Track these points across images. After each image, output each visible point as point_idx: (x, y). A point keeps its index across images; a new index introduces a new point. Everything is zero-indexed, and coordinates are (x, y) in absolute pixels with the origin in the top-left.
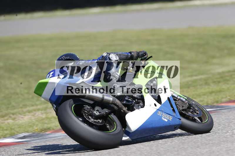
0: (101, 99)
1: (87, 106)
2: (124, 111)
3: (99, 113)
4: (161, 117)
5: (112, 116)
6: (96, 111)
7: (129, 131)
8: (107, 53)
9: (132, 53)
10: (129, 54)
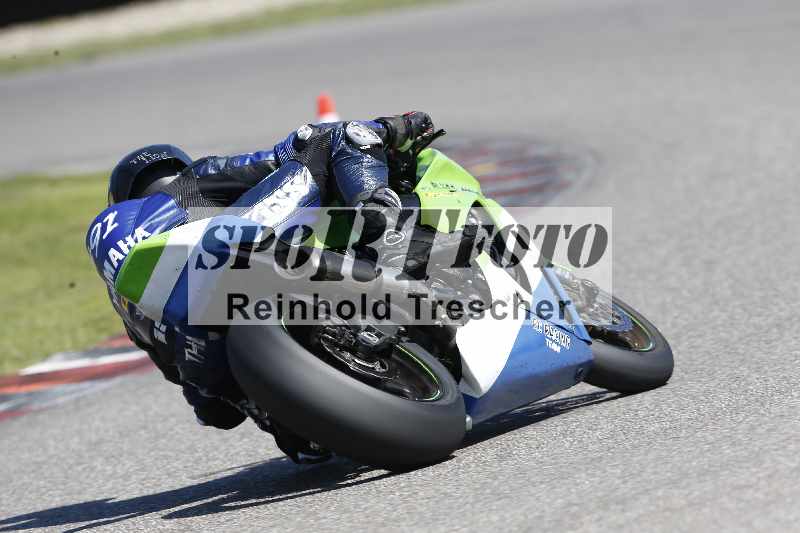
3: (377, 335)
5: (407, 345)
6: (366, 330)
7: (472, 393)
8: (311, 126)
9: (391, 123)
10: (381, 125)
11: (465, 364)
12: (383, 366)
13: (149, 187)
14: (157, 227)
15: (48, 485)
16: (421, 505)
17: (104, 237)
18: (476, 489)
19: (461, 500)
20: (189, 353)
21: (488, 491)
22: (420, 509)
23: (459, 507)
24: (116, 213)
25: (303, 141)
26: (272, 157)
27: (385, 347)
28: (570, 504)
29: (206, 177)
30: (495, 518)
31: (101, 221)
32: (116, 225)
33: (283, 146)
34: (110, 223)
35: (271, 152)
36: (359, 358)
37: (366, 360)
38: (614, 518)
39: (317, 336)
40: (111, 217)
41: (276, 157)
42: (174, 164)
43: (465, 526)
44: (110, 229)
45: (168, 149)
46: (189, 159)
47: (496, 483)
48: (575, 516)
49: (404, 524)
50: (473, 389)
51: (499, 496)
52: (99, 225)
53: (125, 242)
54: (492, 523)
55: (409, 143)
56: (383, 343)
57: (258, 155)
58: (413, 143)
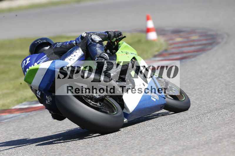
3: (99, 95)
4: (150, 97)
5: (108, 98)
7: (127, 112)
8: (86, 33)
9: (110, 33)
10: (107, 33)
11: (125, 104)
12: (100, 104)
13: (40, 50)
15: (66, 126)
16: (176, 135)
17: (26, 65)
18: (192, 131)
19: (187, 134)
20: (47, 102)
21: (195, 131)
22: (175, 136)
23: (187, 136)
24: (30, 58)
25: (83, 37)
26: (75, 42)
27: (101, 98)
28: (219, 136)
29: (56, 48)
30: (197, 139)
32: (29, 62)
33: (78, 39)
35: (74, 41)
36: (93, 101)
37: (95, 102)
38: (232, 140)
40: (28, 59)
41: (76, 42)
43: (188, 141)
44: (27, 62)
45: (46, 39)
46: (53, 42)
47: (198, 129)
48: (221, 139)
49: (170, 140)
50: (128, 111)
51: (199, 133)
52: (25, 61)
54: (196, 141)
55: (115, 39)
56: (100, 97)
57: (71, 41)
58: (116, 39)
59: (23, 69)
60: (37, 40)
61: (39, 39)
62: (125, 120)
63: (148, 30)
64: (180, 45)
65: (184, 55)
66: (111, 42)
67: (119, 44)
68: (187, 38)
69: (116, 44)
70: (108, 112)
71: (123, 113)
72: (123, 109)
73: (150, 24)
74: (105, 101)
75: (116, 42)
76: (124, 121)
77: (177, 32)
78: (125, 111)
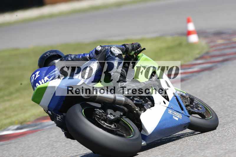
0: (113, 100)
1: (98, 110)
2: (137, 111)
3: (113, 116)
4: (172, 116)
5: (125, 119)
6: (110, 114)
7: (146, 134)
8: (101, 46)
9: (127, 46)
10: (124, 47)
11: (143, 125)
12: (115, 126)
14: (51, 77)
17: (35, 79)
20: (58, 118)
24: (39, 71)
25: (98, 51)
26: (88, 56)
27: (116, 120)
31: (35, 74)
32: (39, 75)
33: (92, 52)
34: (37, 75)
35: (88, 54)
36: (107, 123)
37: (109, 124)
39: (94, 116)
40: (38, 73)
41: (90, 55)
42: (58, 56)
44: (37, 77)
45: (56, 51)
46: (63, 55)
49: (212, 144)
52: (34, 75)
53: (41, 81)
55: (133, 52)
56: (115, 118)
57: (84, 54)
58: (135, 52)
59: (32, 83)
60: (47, 53)
61: (48, 52)
62: (144, 143)
63: (189, 33)
64: (222, 47)
65: (226, 57)
66: (130, 55)
67: (139, 57)
68: (229, 40)
69: (135, 57)
70: (125, 135)
71: (141, 136)
72: (140, 131)
73: (191, 27)
74: (121, 122)
75: (135, 55)
76: (142, 144)
77: (219, 34)
78: (142, 132)
